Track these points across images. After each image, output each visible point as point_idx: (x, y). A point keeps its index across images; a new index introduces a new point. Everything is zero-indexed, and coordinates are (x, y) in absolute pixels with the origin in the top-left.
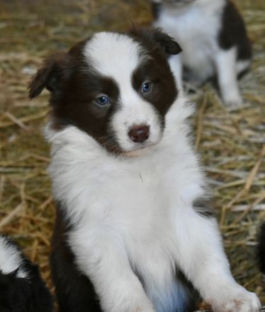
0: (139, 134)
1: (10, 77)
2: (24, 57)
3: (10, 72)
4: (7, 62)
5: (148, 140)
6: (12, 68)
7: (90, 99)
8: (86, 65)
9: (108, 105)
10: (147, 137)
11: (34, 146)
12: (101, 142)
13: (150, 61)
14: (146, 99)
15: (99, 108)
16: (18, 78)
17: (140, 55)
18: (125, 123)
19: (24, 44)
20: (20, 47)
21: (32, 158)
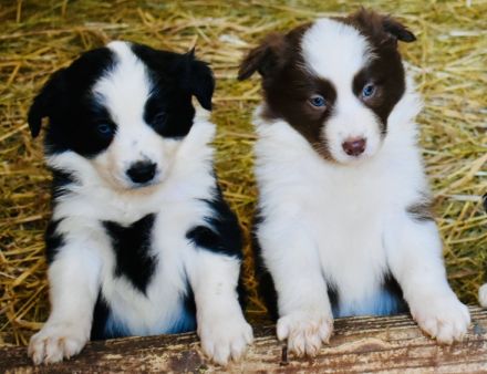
0: (355, 148)
1: (206, 44)
2: (222, 22)
3: (207, 40)
4: (203, 27)
5: (363, 154)
6: (209, 35)
7: (304, 98)
8: (302, 60)
9: (323, 108)
10: (362, 151)
11: (232, 123)
12: (315, 147)
13: (376, 61)
14: (367, 105)
15: (314, 110)
16: (216, 47)
17: (365, 53)
18: (340, 134)
19: (223, 8)
20: (217, 12)
21: (228, 136)
